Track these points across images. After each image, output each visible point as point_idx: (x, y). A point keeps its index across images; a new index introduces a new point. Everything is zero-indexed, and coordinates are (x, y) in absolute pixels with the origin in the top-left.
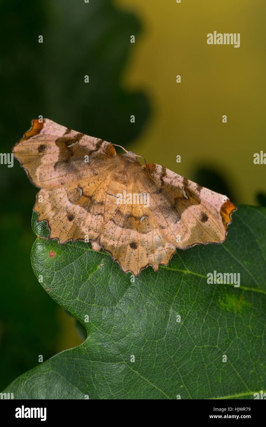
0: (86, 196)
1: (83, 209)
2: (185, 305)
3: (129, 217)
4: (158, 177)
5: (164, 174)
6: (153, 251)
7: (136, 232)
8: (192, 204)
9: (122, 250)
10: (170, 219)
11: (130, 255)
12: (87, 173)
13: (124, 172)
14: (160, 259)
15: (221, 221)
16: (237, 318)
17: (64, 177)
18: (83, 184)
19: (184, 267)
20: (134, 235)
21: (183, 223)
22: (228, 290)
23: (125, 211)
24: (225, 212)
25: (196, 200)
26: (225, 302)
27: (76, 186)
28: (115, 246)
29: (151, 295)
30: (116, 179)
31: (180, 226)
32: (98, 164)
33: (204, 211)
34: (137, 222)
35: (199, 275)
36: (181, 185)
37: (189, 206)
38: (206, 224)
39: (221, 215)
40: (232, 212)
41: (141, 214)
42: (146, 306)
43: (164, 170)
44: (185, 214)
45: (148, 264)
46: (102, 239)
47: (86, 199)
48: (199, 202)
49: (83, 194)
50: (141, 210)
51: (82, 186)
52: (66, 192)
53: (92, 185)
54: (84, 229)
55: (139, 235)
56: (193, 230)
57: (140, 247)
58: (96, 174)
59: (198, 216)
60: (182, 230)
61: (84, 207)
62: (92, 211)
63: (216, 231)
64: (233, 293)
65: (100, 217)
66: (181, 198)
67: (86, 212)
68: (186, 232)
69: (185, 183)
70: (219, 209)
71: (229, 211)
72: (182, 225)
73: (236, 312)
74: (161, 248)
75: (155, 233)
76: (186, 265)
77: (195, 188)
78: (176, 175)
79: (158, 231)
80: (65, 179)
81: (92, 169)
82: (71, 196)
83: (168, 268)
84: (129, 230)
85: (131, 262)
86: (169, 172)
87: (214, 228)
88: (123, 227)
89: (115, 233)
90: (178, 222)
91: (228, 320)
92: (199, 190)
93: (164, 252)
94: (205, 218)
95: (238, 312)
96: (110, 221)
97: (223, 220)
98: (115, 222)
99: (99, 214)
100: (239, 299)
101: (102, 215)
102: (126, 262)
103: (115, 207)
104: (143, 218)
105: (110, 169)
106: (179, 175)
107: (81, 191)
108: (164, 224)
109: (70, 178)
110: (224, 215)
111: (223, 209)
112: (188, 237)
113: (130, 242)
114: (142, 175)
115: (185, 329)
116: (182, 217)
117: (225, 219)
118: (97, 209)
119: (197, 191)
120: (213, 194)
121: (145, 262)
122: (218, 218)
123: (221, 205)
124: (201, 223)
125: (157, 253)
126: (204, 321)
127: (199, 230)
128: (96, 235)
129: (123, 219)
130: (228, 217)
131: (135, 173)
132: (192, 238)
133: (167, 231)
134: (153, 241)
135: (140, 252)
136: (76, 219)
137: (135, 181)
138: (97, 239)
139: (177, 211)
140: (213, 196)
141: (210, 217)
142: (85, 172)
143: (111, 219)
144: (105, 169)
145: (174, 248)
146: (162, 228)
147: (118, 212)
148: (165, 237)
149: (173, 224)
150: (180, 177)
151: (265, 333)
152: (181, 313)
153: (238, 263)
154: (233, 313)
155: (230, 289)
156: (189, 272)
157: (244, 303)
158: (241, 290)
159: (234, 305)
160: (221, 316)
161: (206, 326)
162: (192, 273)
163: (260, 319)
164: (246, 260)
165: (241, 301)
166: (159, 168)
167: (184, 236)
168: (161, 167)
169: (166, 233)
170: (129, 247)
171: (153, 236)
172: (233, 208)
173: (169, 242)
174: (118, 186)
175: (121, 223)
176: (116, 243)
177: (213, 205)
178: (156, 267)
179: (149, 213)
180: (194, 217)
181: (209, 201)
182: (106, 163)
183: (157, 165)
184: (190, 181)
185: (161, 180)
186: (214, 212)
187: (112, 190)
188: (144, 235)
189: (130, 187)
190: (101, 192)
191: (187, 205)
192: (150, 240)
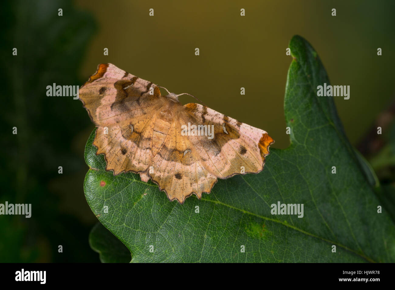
0: (136, 132)
1: (134, 144)
2: (218, 231)
3: (173, 151)
4: (200, 115)
5: (205, 113)
6: (196, 181)
7: (180, 164)
8: (232, 139)
9: (168, 180)
10: (211, 152)
11: (176, 185)
12: (138, 113)
13: (169, 112)
14: (203, 188)
15: (259, 153)
16: (261, 244)
17: (119, 116)
18: (135, 121)
19: (215, 198)
20: (178, 167)
21: (223, 155)
22: (252, 219)
23: (170, 146)
24: (264, 145)
25: (236, 134)
26: (250, 230)
27: (129, 124)
28: (162, 177)
29: (188, 222)
30: (162, 117)
31: (220, 159)
32: (146, 104)
33: (243, 144)
34: (181, 155)
35: (228, 206)
36: (222, 122)
37: (229, 140)
38: (245, 156)
39: (260, 147)
40: (270, 145)
41: (184, 148)
42: (184, 232)
43: (205, 108)
44: (225, 148)
45: (192, 193)
46: (151, 171)
47: (136, 135)
48: (238, 137)
49: (134, 131)
50: (184, 144)
51: (133, 123)
52: (120, 129)
53: (141, 122)
54: (134, 162)
55: (183, 166)
56: (232, 162)
57: (184, 177)
58: (145, 114)
59: (237, 149)
60: (222, 162)
61: (135, 142)
62: (140, 145)
63: (254, 162)
64: (256, 223)
65: (148, 151)
66: (222, 133)
67: (136, 147)
68: (226, 163)
69: (226, 120)
70: (257, 143)
71: (266, 144)
72: (222, 157)
73: (260, 239)
74: (203, 178)
75: (198, 165)
76: (217, 196)
77: (235, 124)
78: (216, 113)
79: (200, 163)
80: (120, 118)
81: (142, 109)
82: (124, 132)
83: (202, 199)
84: (173, 162)
85: (177, 191)
86: (210, 111)
87: (252, 159)
88: (168, 160)
89: (161, 166)
90: (218, 155)
91: (254, 245)
92: (239, 125)
93: (206, 181)
94: (243, 151)
95: (262, 239)
96: (157, 155)
97: (261, 152)
98: (161, 156)
99: (147, 149)
100: (262, 228)
101: (150, 149)
102: (172, 191)
103: (161, 142)
104: (187, 151)
105: (156, 109)
106: (219, 113)
107: (132, 128)
108: (206, 157)
109: (124, 117)
110: (262, 147)
111: (262, 142)
112: (227, 168)
113: (176, 172)
114: (185, 113)
115: (218, 253)
116: (222, 151)
117: (263, 151)
118: (145, 144)
119: (236, 127)
120: (252, 129)
121: (189, 191)
122: (256, 150)
123: (259, 139)
124: (240, 155)
125: (200, 182)
126: (234, 246)
127: (238, 162)
128: (145, 167)
129: (168, 153)
130: (266, 149)
131: (178, 112)
132: (232, 168)
133: (208, 163)
134: (196, 172)
135: (185, 182)
136: (128, 153)
137: (178, 119)
138: (146, 170)
139: (217, 145)
140: (252, 131)
141: (249, 150)
142: (136, 112)
143: (159, 153)
144: (152, 109)
145: (216, 178)
146: (204, 160)
147: (164, 146)
148: (207, 168)
149: (213, 157)
150: (221, 114)
151: (285, 258)
152: (214, 238)
153: (259, 197)
154: (258, 240)
155: (254, 219)
156: (219, 202)
157: (267, 231)
158: (263, 220)
159: (258, 232)
160: (248, 242)
161: (236, 251)
162: (223, 204)
163: (280, 245)
164: (266, 194)
165: (264, 229)
166: (200, 107)
167: (224, 167)
168: (202, 106)
169: (208, 165)
170: (174, 178)
171: (196, 167)
172: (271, 141)
173: (211, 173)
174: (163, 123)
175: (166, 157)
176: (162, 174)
177: (252, 139)
178: (199, 195)
179: (191, 147)
180: (233, 150)
181: (248, 135)
182: (153, 103)
183: (198, 105)
184: (230, 118)
185: (203, 117)
186: (252, 145)
187: (158, 127)
188: (188, 167)
189: (174, 125)
190: (149, 129)
191: (227, 139)
192: (193, 171)
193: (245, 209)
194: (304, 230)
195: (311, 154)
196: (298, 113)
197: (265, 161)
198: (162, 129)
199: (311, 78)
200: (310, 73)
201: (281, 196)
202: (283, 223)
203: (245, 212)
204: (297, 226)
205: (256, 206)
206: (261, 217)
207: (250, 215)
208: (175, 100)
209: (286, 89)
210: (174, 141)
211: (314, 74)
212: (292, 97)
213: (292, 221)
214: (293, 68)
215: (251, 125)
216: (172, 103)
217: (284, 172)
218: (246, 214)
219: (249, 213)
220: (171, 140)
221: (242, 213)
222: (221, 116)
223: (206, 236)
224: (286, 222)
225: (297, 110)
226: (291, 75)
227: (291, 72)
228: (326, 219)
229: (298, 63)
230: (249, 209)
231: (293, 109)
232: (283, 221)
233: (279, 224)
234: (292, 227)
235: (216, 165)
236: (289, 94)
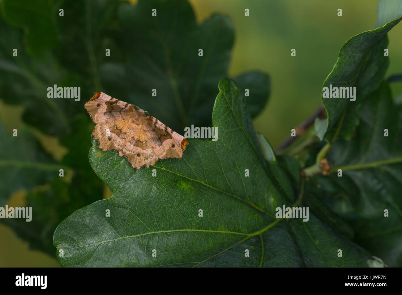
0: (118, 129)
1: (116, 136)
2: (161, 185)
3: (137, 141)
4: (154, 123)
5: (156, 123)
6: (147, 159)
7: (140, 148)
8: (168, 139)
9: (132, 156)
10: (157, 144)
11: (136, 160)
12: (120, 118)
13: (137, 119)
14: (150, 163)
15: (181, 148)
16: (185, 193)
17: (108, 119)
18: (117, 123)
19: (162, 166)
20: (139, 150)
21: (163, 146)
22: (183, 179)
23: (136, 138)
24: (183, 144)
25: (170, 137)
26: (180, 185)
27: (114, 124)
28: (130, 154)
29: (145, 178)
30: (133, 122)
31: (161, 148)
32: (125, 114)
33: (174, 142)
34: (141, 144)
35: (169, 171)
36: (164, 129)
37: (166, 139)
38: (174, 149)
39: (181, 145)
40: (186, 145)
41: (144, 140)
42: (142, 184)
43: (156, 120)
44: (164, 143)
45: (144, 165)
46: (124, 150)
47: (118, 131)
48: (171, 138)
49: (116, 128)
50: (144, 138)
51: (117, 124)
52: (108, 127)
53: (121, 124)
54: (116, 145)
55: (142, 150)
56: (167, 151)
57: (141, 156)
58: (124, 119)
59: (170, 145)
60: (162, 150)
61: (116, 134)
62: (120, 136)
63: (178, 152)
64: (185, 181)
65: (124, 140)
66: (163, 135)
67: (117, 137)
68: (164, 151)
69: (166, 129)
70: (180, 143)
71: (185, 144)
72: (163, 148)
73: (185, 191)
74: (151, 157)
75: (149, 150)
76: (163, 165)
77: (170, 131)
78: (162, 124)
79: (151, 150)
80: (109, 120)
81: (122, 117)
82: (111, 129)
83: (154, 166)
84: (137, 147)
85: (137, 162)
86: (159, 122)
87: (177, 151)
88: (134, 145)
89: (130, 148)
90: (161, 146)
91: (181, 194)
92: (172, 132)
93: (153, 160)
94: (173, 146)
95: (186, 190)
96: (128, 142)
97: (182, 148)
98: (131, 143)
99: (124, 138)
100: (187, 185)
101: (125, 139)
102: (134, 162)
103: (131, 136)
104: (144, 142)
105: (131, 117)
106: (163, 124)
107: (116, 127)
108: (154, 146)
109: (110, 120)
110: (183, 145)
111: (182, 143)
112: (164, 154)
113: (137, 153)
114: (146, 122)
115: (159, 196)
116: (163, 144)
117: (183, 148)
118: (123, 136)
119: (171, 133)
120: (178, 135)
121: (143, 163)
122: (180, 146)
123: (181, 141)
124: (171, 148)
125: (149, 160)
126: (169, 193)
127: (170, 151)
128: (121, 148)
129: (135, 142)
130: (184, 147)
131: (142, 120)
132: (167, 154)
133: (155, 150)
134: (148, 154)
135: (141, 158)
136: (112, 140)
137: (142, 124)
138: (121, 150)
139: (161, 141)
140: (178, 136)
141: (176, 145)
142: (118, 118)
143: (129, 141)
144: (129, 117)
145: (157, 158)
146: (153, 148)
147: (133, 138)
148: (154, 152)
149: (158, 147)
150: (164, 125)
151: (198, 202)
152: (158, 189)
153: (190, 167)
154: (184, 191)
155: (184, 179)
156: (164, 169)
157: (190, 186)
158: (189, 180)
159: (185, 187)
160: (178, 192)
161: (170, 196)
162: (166, 170)
163: (197, 195)
164: (194, 166)
165: (188, 185)
166: (154, 119)
167: (163, 153)
168: (155, 119)
169: (155, 151)
170: (136, 156)
171: (148, 151)
172: (187, 143)
173: (155, 155)
174: (134, 125)
175: (134, 144)
176: (130, 153)
177: (178, 140)
178: (148, 166)
179: (147, 140)
180: (168, 145)
181: (176, 138)
182: (129, 114)
183: (154, 117)
184: (168, 128)
185: (155, 125)
186: (178, 144)
187: (131, 127)
188: (144, 151)
189: (140, 127)
190: (126, 128)
191: (165, 139)
192: (147, 153)
193: (179, 174)
194: (214, 187)
195: (225, 145)
196: (220, 122)
197: (183, 153)
198: (133, 128)
199: (231, 103)
200: (230, 99)
201: (203, 167)
202: (201, 182)
203: (179, 175)
204: (210, 185)
205: (186, 172)
206: (188, 178)
207: (182, 177)
208: (142, 113)
209: (214, 108)
210: (139, 136)
211: (233, 100)
212: (217, 113)
213: (207, 182)
214: (219, 97)
215: (178, 133)
216: (140, 115)
217: (207, 154)
218: (180, 176)
219: (181, 175)
220: (137, 135)
221: (177, 175)
222: (164, 126)
223: (153, 187)
224: (203, 182)
225: (219, 120)
226: (217, 101)
227: (217, 99)
228: (229, 181)
229: (223, 94)
230: (182, 173)
231: (217, 119)
232: (201, 181)
233: (198, 183)
234: (206, 185)
235: (159, 151)
236: (215, 111)
